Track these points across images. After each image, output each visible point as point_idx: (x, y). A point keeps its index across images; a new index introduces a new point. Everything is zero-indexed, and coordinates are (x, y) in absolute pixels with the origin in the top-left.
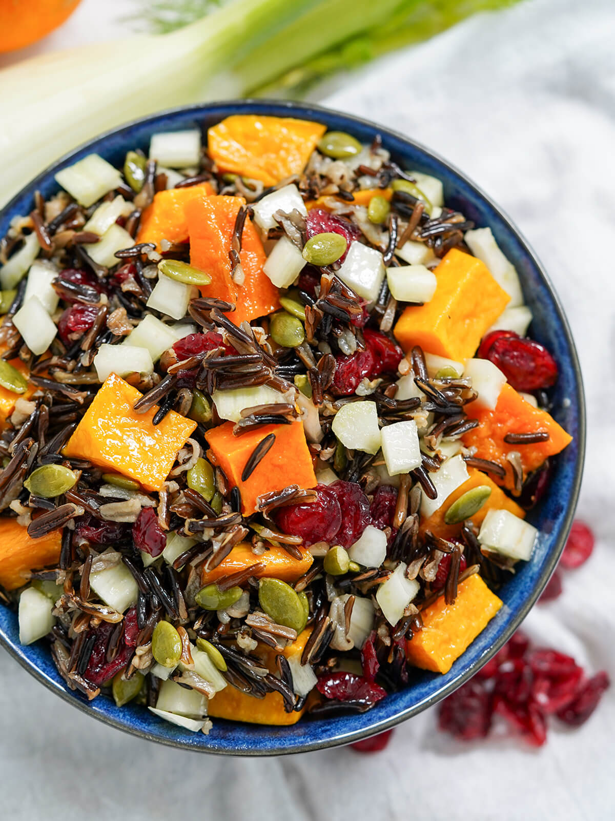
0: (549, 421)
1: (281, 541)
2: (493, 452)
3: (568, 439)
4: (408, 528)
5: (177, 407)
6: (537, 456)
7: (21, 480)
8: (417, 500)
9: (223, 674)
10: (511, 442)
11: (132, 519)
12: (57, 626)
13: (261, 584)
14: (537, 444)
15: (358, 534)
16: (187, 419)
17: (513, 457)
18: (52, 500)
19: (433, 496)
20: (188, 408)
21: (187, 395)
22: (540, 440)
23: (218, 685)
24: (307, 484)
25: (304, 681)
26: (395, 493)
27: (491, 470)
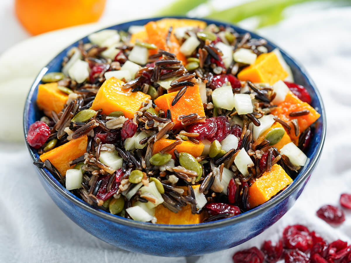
0: (309, 107)
1: (188, 135)
2: (285, 118)
3: (318, 115)
4: (248, 135)
5: (142, 91)
6: (305, 122)
7: (70, 119)
8: (251, 127)
9: (163, 195)
10: (293, 116)
11: (121, 126)
12: (84, 183)
13: (180, 154)
14: (304, 116)
15: (225, 136)
16: (147, 95)
17: (295, 121)
18: (85, 122)
19: (258, 125)
20: (147, 90)
21: (147, 86)
22: (305, 114)
23: (160, 200)
24: (201, 115)
25: (201, 201)
26: (241, 129)
27: (284, 125)
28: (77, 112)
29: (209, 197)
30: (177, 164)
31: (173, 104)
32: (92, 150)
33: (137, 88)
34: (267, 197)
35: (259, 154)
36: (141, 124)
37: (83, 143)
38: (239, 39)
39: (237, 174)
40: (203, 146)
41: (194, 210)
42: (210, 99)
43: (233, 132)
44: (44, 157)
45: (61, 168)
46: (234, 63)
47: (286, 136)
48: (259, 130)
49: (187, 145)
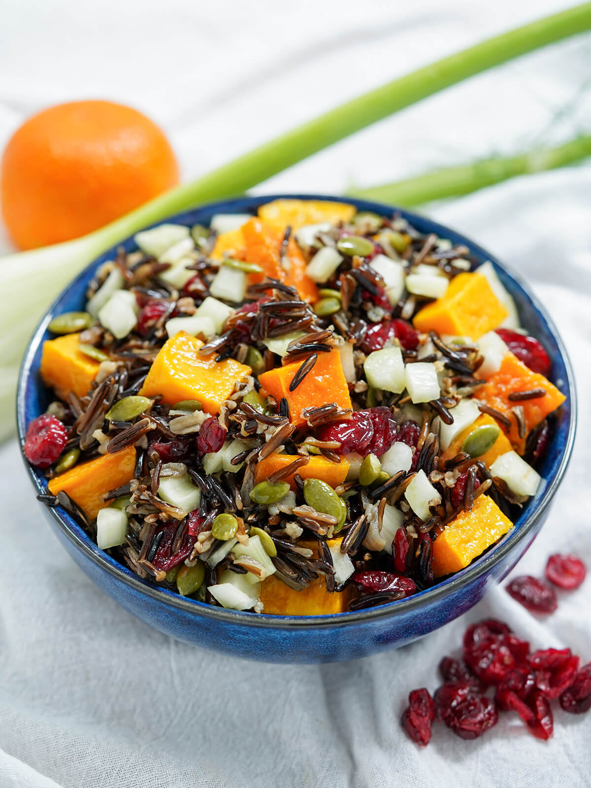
0: (545, 382)
1: (321, 446)
2: (499, 405)
3: (561, 398)
4: (430, 443)
5: (235, 357)
6: (537, 411)
7: (103, 413)
8: (437, 426)
9: (273, 560)
10: (515, 399)
11: (197, 429)
12: (130, 535)
13: (306, 483)
14: (536, 400)
15: (388, 445)
16: (244, 366)
17: (518, 410)
18: (130, 421)
19: (450, 422)
20: (245, 356)
21: (244, 347)
22: (538, 395)
23: (269, 569)
24: (344, 406)
25: (343, 569)
26: (418, 428)
27: (499, 418)
28: (116, 400)
29: (359, 562)
30: (300, 500)
31: (292, 388)
32: (144, 473)
33: (226, 353)
34: (465, 559)
35: (450, 480)
36: (234, 426)
37: (128, 460)
38: (417, 245)
39: (410, 517)
40: (347, 465)
41: (332, 586)
42: (361, 374)
43: (405, 436)
44: (56, 485)
45: (88, 504)
46: (407, 294)
47: (503, 439)
48: (450, 432)
49: (318, 464)
